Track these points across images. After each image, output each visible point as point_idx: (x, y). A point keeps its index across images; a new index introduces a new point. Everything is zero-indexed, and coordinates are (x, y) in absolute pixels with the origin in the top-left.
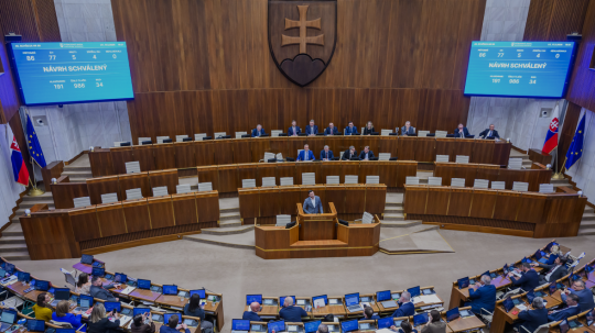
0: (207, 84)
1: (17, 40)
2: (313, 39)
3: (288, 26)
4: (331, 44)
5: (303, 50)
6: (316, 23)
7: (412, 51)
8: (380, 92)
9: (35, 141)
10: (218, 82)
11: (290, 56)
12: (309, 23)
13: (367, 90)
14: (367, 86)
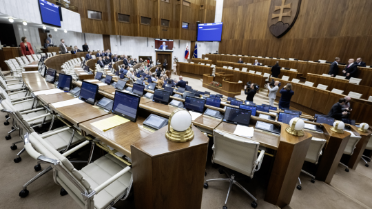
0: (243, 37)
1: (199, 23)
2: (285, 14)
3: (276, 9)
4: (294, 15)
5: (280, 20)
6: (288, 6)
7: (343, 12)
8: (318, 40)
9: (196, 50)
10: (247, 36)
11: (275, 23)
12: (285, 6)
13: (310, 39)
14: (311, 36)
